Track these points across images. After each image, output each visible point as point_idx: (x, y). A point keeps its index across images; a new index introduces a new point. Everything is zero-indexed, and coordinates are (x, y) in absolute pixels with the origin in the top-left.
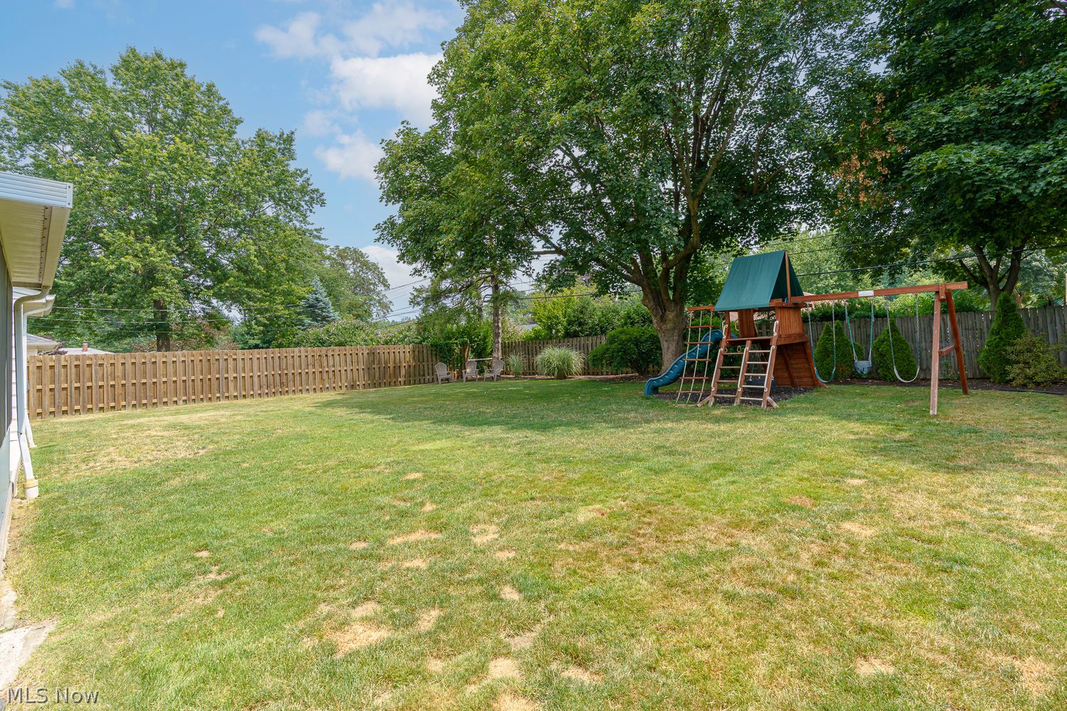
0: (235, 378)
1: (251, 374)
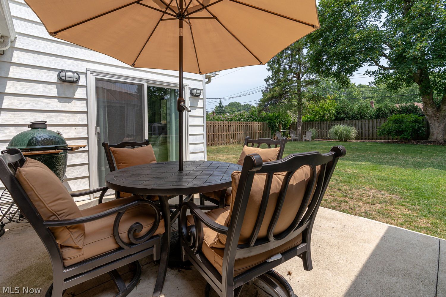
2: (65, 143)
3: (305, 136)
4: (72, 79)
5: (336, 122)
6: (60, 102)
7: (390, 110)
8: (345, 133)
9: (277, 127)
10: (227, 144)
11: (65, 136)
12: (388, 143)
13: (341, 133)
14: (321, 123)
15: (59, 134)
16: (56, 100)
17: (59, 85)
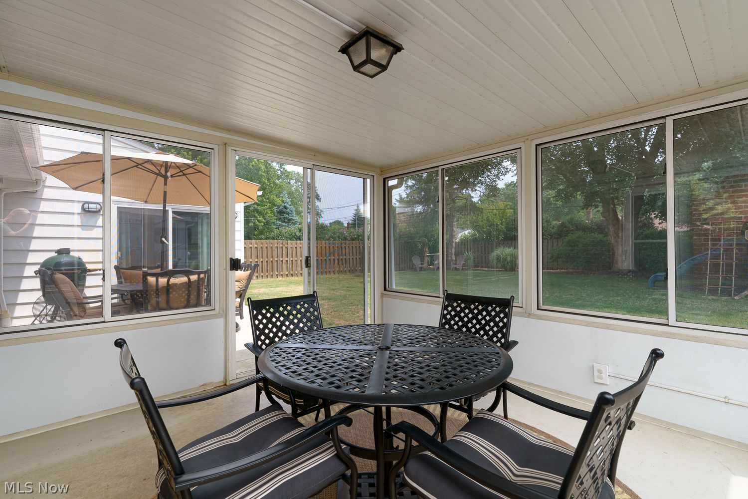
0: (287, 261)
1: (296, 259)
2: (84, 265)
3: (456, 263)
4: (95, 210)
5: (506, 242)
6: (83, 230)
7: (576, 227)
8: (509, 259)
9: (419, 249)
10: (334, 274)
11: (84, 260)
12: (567, 273)
13: (505, 259)
14: (485, 244)
15: (80, 258)
16: (80, 229)
17: (83, 215)
